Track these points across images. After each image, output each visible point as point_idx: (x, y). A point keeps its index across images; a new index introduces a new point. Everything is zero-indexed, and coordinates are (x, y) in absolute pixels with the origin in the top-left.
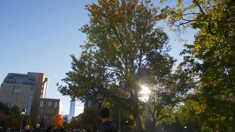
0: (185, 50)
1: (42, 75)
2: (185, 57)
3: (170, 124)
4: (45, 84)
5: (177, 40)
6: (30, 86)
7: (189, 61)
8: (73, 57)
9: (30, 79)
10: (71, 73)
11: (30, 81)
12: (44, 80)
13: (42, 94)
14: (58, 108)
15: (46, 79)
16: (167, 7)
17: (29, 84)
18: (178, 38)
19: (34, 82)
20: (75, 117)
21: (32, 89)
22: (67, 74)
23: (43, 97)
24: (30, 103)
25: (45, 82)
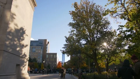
0: (119, 28)
1: (46, 40)
2: (120, 31)
3: (117, 64)
4: (48, 45)
5: (116, 23)
6: (40, 47)
7: (123, 33)
8: (66, 37)
9: (40, 43)
10: (66, 44)
11: (40, 44)
12: (47, 43)
13: (47, 51)
14: (56, 58)
15: (48, 42)
16: (108, 9)
17: (40, 46)
18: (116, 21)
19: (42, 44)
20: (66, 63)
21: (41, 48)
22: (64, 45)
23: (48, 52)
24: (41, 56)
25: (48, 44)
